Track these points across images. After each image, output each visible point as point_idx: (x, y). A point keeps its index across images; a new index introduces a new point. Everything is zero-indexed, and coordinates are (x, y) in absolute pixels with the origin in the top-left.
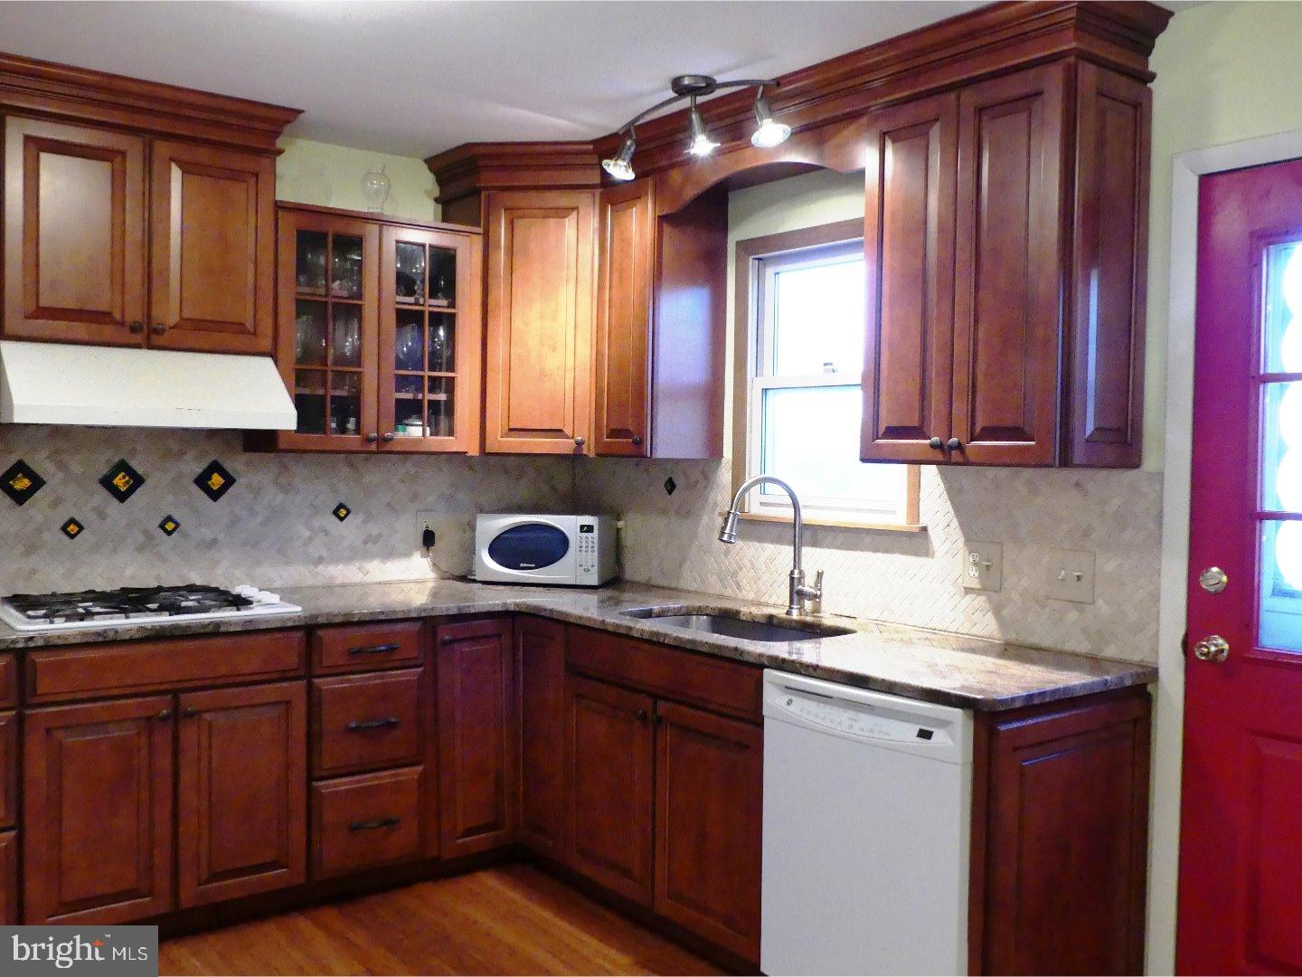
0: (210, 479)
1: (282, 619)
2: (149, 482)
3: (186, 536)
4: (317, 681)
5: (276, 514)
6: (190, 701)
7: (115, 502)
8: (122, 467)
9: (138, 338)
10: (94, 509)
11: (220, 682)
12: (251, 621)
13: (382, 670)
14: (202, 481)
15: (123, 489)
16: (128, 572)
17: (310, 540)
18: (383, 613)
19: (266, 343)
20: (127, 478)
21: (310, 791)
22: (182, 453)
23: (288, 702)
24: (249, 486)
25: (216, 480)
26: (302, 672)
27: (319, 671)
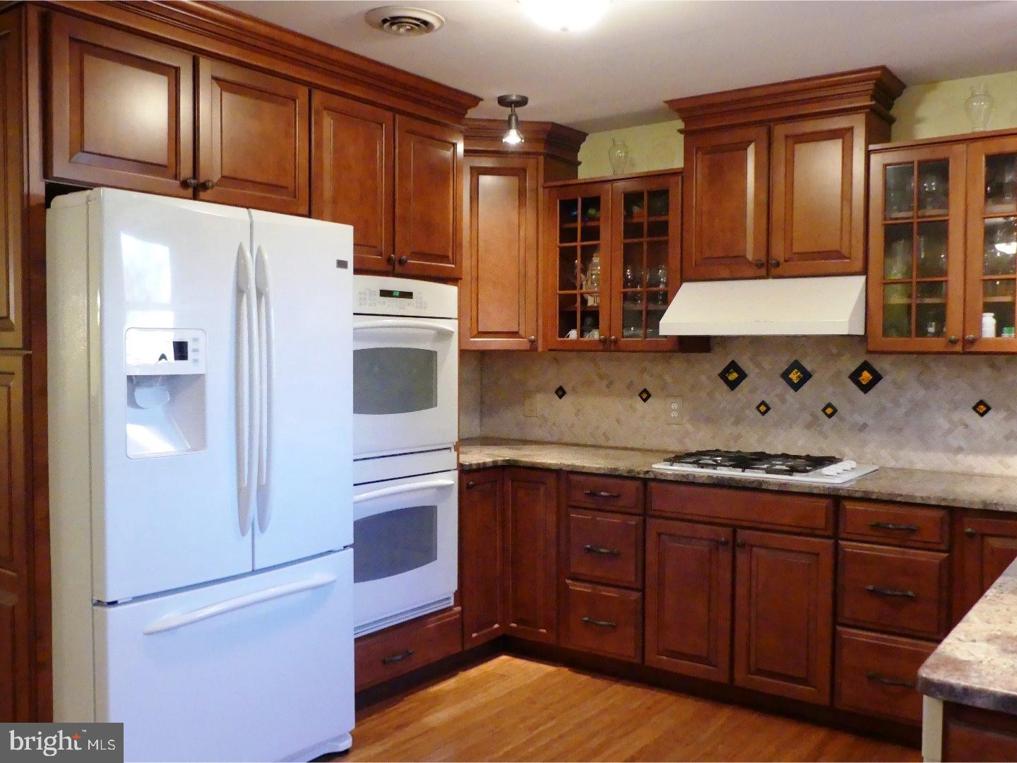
0: (861, 375)
1: (810, 487)
2: (815, 377)
3: (842, 419)
4: (841, 542)
5: (918, 407)
6: (743, 535)
7: (792, 391)
8: (796, 365)
9: (763, 271)
10: (776, 396)
11: (763, 526)
12: (785, 484)
13: (906, 547)
14: (855, 377)
15: (796, 381)
16: (800, 443)
17: (950, 431)
18: (901, 495)
19: (859, 265)
20: (799, 374)
21: (834, 634)
22: (839, 355)
23: (817, 555)
24: (894, 383)
25: (866, 376)
26: (829, 533)
27: (845, 536)
